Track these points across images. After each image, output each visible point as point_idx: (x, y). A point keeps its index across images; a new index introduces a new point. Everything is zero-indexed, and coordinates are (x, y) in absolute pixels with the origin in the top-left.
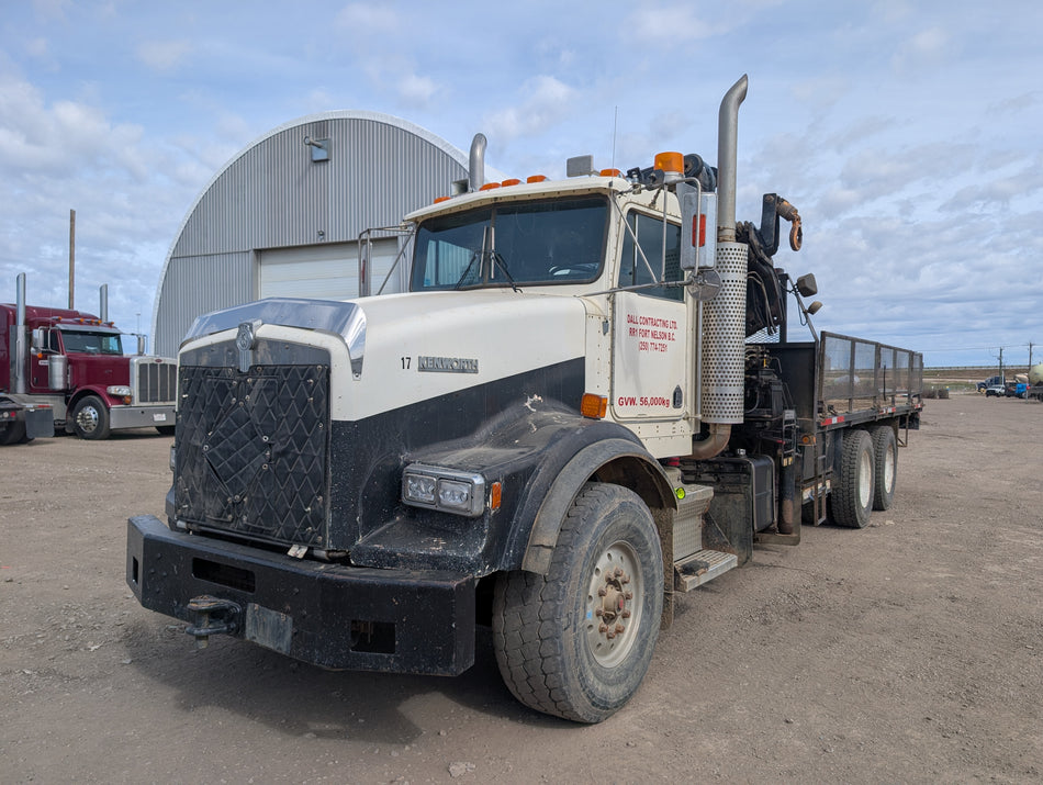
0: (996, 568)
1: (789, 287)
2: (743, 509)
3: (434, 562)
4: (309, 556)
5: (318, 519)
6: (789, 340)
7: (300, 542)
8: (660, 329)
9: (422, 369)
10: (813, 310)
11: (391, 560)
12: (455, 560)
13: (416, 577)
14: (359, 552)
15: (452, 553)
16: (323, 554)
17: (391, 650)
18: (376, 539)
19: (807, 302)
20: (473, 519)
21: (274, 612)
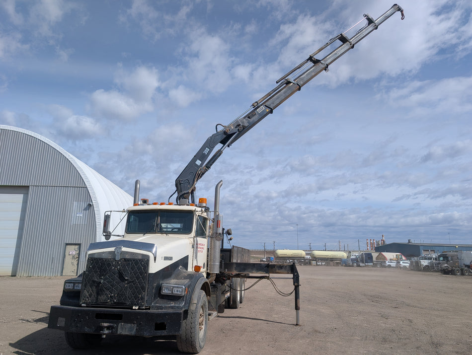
0: (276, 316)
1: (225, 232)
2: (215, 299)
3: (172, 308)
4: (139, 309)
5: (142, 299)
6: (224, 248)
7: (136, 305)
8: (202, 246)
9: (165, 259)
10: (231, 239)
11: (161, 308)
12: (178, 307)
13: (171, 311)
14: (153, 307)
15: (177, 305)
16: (144, 307)
17: (165, 329)
18: (156, 303)
19: (229, 237)
20: (181, 297)
21: (129, 324)
